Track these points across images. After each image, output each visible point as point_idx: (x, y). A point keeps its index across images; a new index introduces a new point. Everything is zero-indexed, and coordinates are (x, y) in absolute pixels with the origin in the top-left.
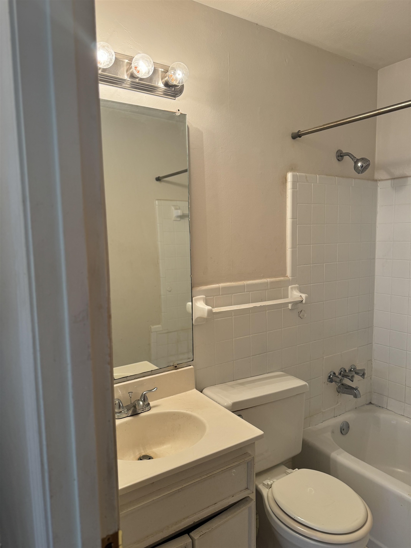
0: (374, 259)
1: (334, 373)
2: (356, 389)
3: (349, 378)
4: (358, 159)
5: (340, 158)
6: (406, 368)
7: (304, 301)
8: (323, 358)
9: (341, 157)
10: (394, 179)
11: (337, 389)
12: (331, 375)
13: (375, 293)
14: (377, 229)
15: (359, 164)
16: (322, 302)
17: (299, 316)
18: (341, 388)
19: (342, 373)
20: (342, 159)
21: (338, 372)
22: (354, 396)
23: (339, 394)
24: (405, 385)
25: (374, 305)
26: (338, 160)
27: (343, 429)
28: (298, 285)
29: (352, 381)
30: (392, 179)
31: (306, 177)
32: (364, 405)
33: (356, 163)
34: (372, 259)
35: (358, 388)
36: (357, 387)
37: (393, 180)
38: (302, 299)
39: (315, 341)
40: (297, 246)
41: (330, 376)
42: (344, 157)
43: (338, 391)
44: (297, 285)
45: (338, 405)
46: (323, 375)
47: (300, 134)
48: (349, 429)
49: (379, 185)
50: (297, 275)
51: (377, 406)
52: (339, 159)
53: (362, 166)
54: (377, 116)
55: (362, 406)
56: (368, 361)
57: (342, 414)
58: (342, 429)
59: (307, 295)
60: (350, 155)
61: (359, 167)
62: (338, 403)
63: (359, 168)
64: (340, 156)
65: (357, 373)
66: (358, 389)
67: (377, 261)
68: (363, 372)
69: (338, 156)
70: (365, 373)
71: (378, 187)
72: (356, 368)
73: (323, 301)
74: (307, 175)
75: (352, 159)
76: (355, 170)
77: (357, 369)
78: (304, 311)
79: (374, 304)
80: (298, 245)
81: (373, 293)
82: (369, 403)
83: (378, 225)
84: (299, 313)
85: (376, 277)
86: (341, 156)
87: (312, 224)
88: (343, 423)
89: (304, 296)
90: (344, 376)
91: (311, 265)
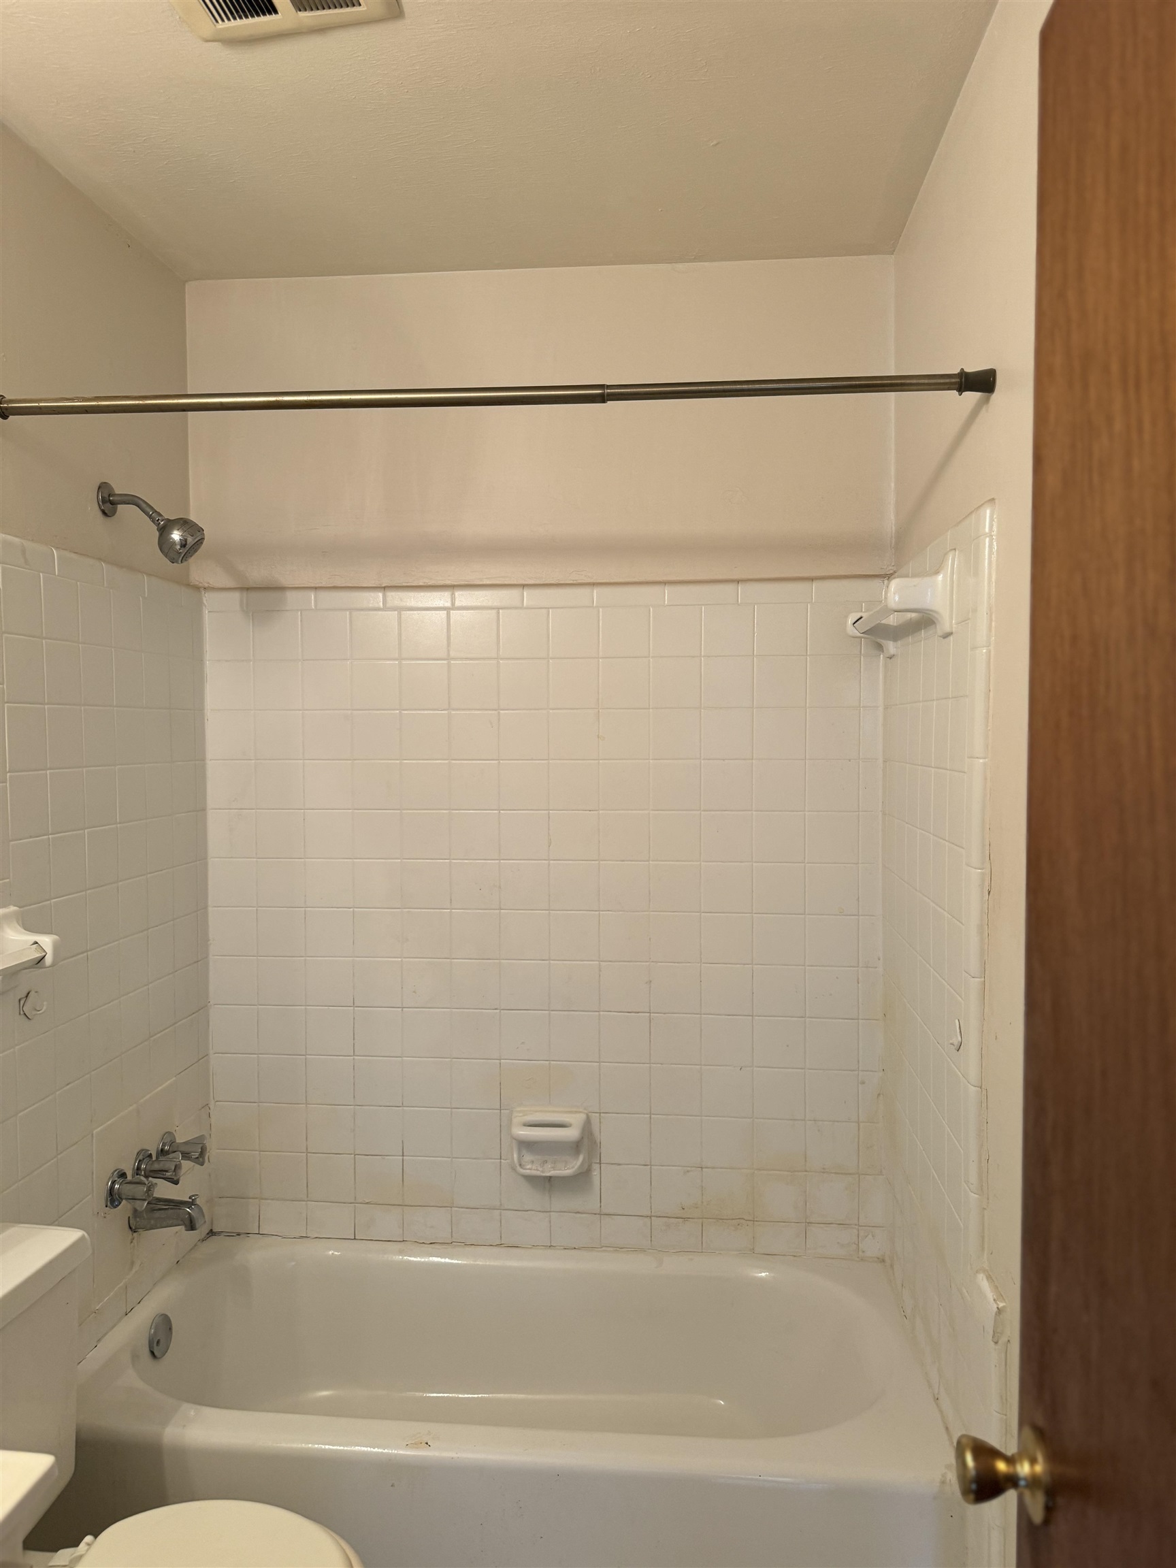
0: (204, 810)
1: (123, 1175)
2: (191, 1203)
3: (168, 1174)
4: (169, 520)
5: (108, 507)
6: (307, 1104)
7: (49, 960)
8: (92, 1135)
9: (111, 506)
10: (248, 589)
11: (131, 1222)
12: (114, 1183)
13: (210, 909)
14: (206, 724)
15: (176, 536)
16: (82, 956)
17: (22, 1013)
18: (145, 1215)
19: (143, 1166)
20: (114, 512)
21: (132, 1167)
22: (186, 1226)
23: (135, 1234)
24: (307, 1149)
25: (209, 943)
26: (104, 513)
27: (158, 1342)
28: (16, 908)
29: (176, 1182)
30: (241, 589)
31: (24, 552)
32: (195, 1245)
33: (164, 530)
34: (200, 810)
35: (195, 1199)
36: (193, 1196)
37: (245, 594)
38: (44, 954)
39: (68, 1087)
40: (8, 774)
41: (112, 1188)
42: (119, 506)
43: (134, 1228)
44: (13, 908)
45: (134, 1271)
46: (93, 1190)
47: (6, 408)
48: (172, 1333)
49: (205, 602)
50: (11, 875)
51: (230, 1235)
52: (106, 512)
53: (184, 544)
54: (189, 412)
55: (191, 1250)
56: (200, 1110)
57: (147, 1296)
58: (155, 1343)
59: (56, 937)
60: (144, 506)
61: (174, 543)
62: (133, 1263)
63: (176, 545)
64: (109, 502)
65: (186, 1156)
66: (198, 1202)
67: (212, 816)
68: (201, 1145)
69: (104, 501)
70: (206, 1148)
71: (204, 607)
72: (175, 1139)
73: (87, 951)
74: (27, 544)
75: (150, 517)
76: (161, 550)
77: (178, 1141)
78: (36, 992)
79: (209, 940)
80: (9, 772)
81: (206, 907)
82: (208, 1234)
83: (208, 713)
84: (22, 1002)
85: (211, 861)
86: (112, 503)
87: (48, 704)
88: (154, 1324)
89: (47, 941)
90: (152, 1174)
91: (50, 836)
